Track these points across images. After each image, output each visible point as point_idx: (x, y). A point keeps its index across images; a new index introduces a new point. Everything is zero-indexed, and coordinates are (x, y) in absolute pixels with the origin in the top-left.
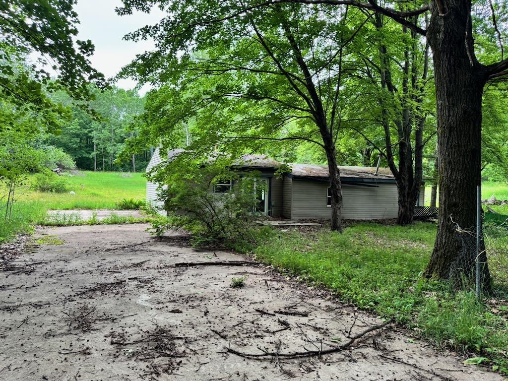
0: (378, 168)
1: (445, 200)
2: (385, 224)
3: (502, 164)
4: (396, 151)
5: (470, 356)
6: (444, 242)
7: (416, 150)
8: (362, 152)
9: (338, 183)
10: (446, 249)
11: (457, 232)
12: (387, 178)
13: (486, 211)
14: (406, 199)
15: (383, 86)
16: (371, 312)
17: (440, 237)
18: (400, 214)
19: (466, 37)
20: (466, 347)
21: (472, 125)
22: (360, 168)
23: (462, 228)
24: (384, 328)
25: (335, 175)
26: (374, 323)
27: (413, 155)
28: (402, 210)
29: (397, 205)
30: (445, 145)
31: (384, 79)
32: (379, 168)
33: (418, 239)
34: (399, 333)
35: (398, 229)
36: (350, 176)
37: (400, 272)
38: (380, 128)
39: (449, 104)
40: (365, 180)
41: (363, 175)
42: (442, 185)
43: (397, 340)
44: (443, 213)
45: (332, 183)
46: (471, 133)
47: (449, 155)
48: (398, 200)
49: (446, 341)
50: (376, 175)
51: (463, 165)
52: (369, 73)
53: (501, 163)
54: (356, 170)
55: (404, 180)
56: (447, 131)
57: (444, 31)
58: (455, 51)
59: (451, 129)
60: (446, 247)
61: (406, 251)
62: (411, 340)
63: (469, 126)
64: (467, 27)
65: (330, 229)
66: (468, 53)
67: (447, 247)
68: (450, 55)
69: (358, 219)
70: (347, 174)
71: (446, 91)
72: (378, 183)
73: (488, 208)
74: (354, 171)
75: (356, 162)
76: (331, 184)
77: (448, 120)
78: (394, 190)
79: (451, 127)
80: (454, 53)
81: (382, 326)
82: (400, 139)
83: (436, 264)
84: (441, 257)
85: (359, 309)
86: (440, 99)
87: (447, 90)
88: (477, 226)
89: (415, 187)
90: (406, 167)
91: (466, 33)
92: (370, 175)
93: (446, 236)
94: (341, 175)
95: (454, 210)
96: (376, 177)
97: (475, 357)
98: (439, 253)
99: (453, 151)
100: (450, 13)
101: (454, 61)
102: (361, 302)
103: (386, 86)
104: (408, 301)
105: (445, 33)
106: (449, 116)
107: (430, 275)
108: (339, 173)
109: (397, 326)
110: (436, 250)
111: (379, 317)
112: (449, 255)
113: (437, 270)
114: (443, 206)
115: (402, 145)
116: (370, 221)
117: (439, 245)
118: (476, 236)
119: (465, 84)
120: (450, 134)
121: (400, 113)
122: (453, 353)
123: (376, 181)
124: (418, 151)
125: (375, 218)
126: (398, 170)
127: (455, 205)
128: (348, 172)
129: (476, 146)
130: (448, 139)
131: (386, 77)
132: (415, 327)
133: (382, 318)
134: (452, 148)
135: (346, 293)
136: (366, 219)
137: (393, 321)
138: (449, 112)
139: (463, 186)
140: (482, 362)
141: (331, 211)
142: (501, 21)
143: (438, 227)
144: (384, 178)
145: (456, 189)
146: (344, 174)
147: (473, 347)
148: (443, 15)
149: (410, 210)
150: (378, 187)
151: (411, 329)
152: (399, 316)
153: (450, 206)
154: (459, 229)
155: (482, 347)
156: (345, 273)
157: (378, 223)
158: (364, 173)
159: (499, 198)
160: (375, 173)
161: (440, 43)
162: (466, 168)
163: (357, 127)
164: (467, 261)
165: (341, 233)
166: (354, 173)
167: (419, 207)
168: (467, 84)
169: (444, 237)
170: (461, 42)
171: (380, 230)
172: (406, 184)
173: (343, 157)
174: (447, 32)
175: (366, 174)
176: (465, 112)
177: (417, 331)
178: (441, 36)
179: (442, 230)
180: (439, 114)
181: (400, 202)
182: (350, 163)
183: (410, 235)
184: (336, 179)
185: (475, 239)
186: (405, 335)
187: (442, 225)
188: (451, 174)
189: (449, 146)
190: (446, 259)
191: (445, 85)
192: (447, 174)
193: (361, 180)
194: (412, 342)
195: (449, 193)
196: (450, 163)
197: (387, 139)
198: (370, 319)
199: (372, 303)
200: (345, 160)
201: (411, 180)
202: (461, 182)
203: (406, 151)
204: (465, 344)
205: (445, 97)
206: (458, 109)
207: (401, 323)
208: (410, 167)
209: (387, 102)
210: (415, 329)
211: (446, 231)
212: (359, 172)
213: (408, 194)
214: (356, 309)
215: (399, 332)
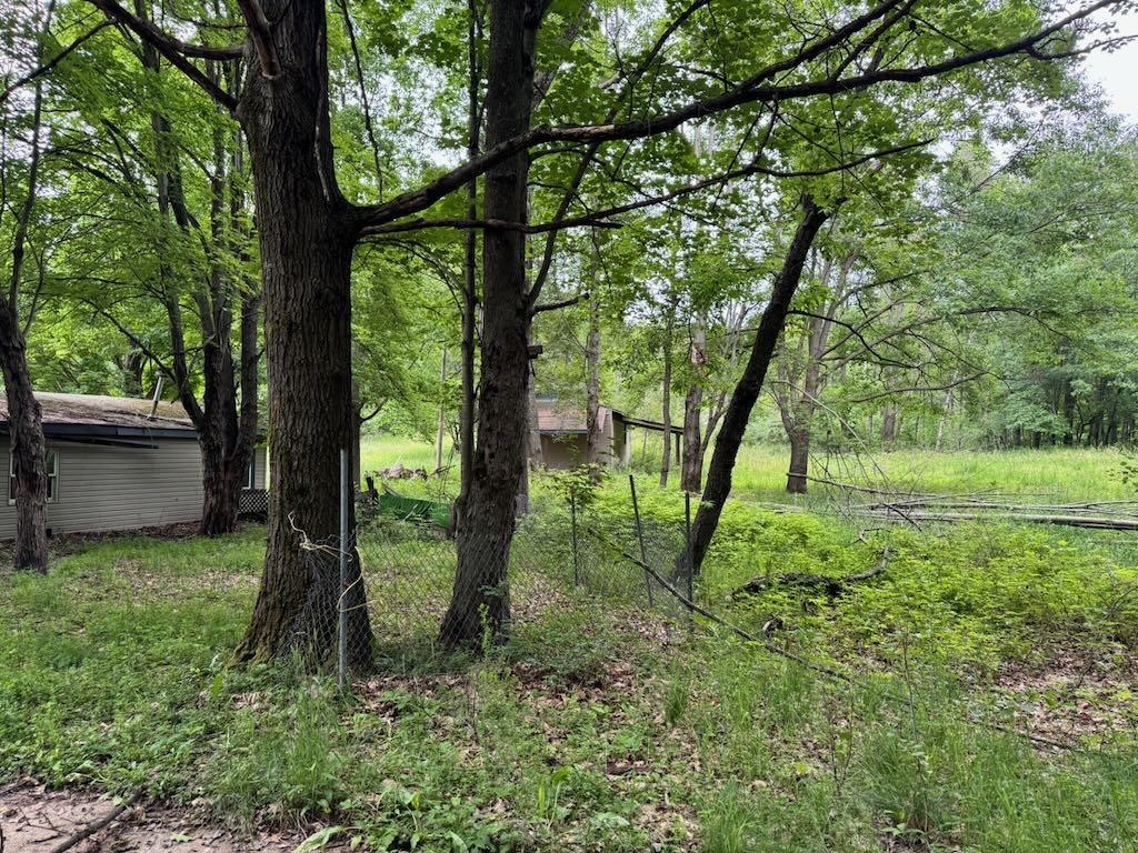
0: (156, 402)
1: (282, 482)
2: (173, 537)
3: (407, 403)
4: (195, 366)
5: (311, 831)
6: (280, 572)
7: (243, 367)
8: (117, 360)
9: (36, 439)
10: (283, 589)
11: (304, 550)
12: (180, 427)
13: (381, 493)
14: (222, 475)
15: (164, 210)
16: (85, 787)
17: (271, 561)
18: (208, 510)
19: (317, 138)
20: (304, 811)
21: (332, 322)
22: (115, 400)
23: (313, 540)
24: (114, 824)
25: (26, 418)
26: (89, 818)
27: (238, 377)
28: (213, 501)
29: (202, 492)
30: (281, 361)
31: (166, 193)
32: (160, 403)
33: (244, 566)
34: (153, 825)
35: (200, 545)
36: (81, 421)
37: (186, 658)
38: (159, 309)
39: (286, 273)
40: (121, 432)
41: (118, 419)
42: (276, 448)
43: (144, 847)
44: (277, 509)
45: (18, 439)
46: (331, 340)
47: (288, 383)
48: (202, 478)
49: (262, 812)
50: (152, 419)
51: (317, 406)
52: (126, 169)
53: (404, 402)
54: (98, 404)
55: (217, 432)
56: (284, 330)
57: (274, 112)
58: (296, 161)
59: (291, 328)
60: (284, 583)
61: (212, 599)
62: (180, 836)
63: (328, 325)
64: (318, 117)
65: (12, 567)
66: (320, 172)
67: (287, 585)
68: (286, 168)
69: (101, 529)
70: (71, 415)
71: (279, 244)
72: (156, 438)
73: (385, 486)
74: (93, 408)
75: (104, 384)
76: (13, 442)
77: (285, 308)
78: (194, 455)
79: (291, 324)
80: (293, 165)
81: (105, 823)
82: (205, 339)
83: (264, 624)
84: (274, 607)
85: (50, 788)
86: (269, 259)
87: (282, 244)
88: (342, 534)
89: (241, 447)
90: (222, 403)
91: (317, 129)
92: (137, 419)
93: (284, 559)
94: (46, 418)
95: (300, 501)
96: (152, 424)
97: (319, 830)
98: (270, 600)
99: (297, 376)
100: (284, 77)
101: (295, 183)
102: (56, 767)
103: (171, 209)
104: (188, 730)
105: (276, 116)
106: (287, 298)
107: (252, 652)
108: (38, 414)
109: (149, 810)
110: (264, 594)
111: (105, 796)
112: (290, 600)
113: (265, 638)
114: (278, 495)
115: (211, 353)
116: (133, 534)
117: (270, 582)
118: (339, 555)
119: (318, 236)
120: (289, 339)
121: (207, 279)
122: (275, 838)
123: (150, 433)
124: (248, 369)
125: (150, 525)
126: (203, 408)
127: (303, 491)
128: (75, 411)
129: (341, 367)
130: (286, 347)
131: (170, 189)
132: (194, 797)
133: (113, 796)
134: (294, 370)
135: (16, 752)
136: (126, 527)
137: (141, 796)
138: (287, 291)
139: (317, 449)
140: (333, 838)
141: (15, 514)
142: (404, 132)
143: (269, 541)
144: (172, 426)
145: (304, 456)
146: (65, 415)
147: (318, 808)
148: (270, 77)
149: (231, 499)
150: (155, 447)
151: (184, 805)
152: (157, 778)
153: (292, 492)
154: (306, 545)
155: (334, 803)
156: (24, 693)
157: (155, 536)
158: (121, 412)
159: (408, 466)
160: (150, 415)
161: (265, 137)
162: (323, 411)
163: (94, 299)
164: (322, 610)
165: (45, 572)
166: (92, 411)
167: (253, 491)
168: (321, 236)
169: (280, 562)
170: (306, 146)
171: (154, 555)
172: (221, 439)
173: (65, 370)
174: (280, 117)
175: (127, 417)
176: (319, 296)
177: (198, 805)
178: (266, 121)
179: (277, 546)
180: (267, 292)
181: (208, 483)
182: (86, 388)
183: (229, 557)
184: (29, 429)
185: (337, 562)
186: (166, 826)
187: (277, 535)
188: (294, 423)
189: (288, 364)
190: (284, 610)
191: (278, 231)
192: (286, 424)
193: (112, 432)
194: (182, 841)
195: (290, 465)
196: (290, 400)
197: (176, 335)
198: (78, 809)
199: (87, 764)
200: (72, 378)
201: (232, 431)
202: (313, 440)
203: (219, 366)
204: (300, 805)
205: (279, 255)
206: (304, 285)
207: (162, 796)
208: (230, 404)
209: (168, 248)
210: (194, 802)
211: (284, 549)
212: (106, 412)
213: (226, 464)
214: (40, 790)
215: (152, 822)
